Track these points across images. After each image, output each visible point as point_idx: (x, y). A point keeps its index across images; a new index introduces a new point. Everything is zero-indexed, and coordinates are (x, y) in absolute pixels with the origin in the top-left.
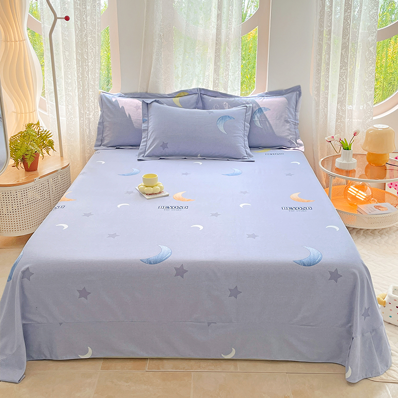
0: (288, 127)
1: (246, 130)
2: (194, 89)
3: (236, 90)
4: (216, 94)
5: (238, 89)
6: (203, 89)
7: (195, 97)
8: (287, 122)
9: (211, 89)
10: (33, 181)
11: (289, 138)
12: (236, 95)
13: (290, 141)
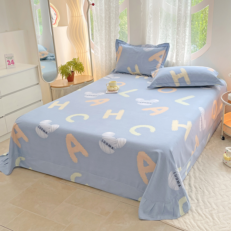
10: (69, 86)
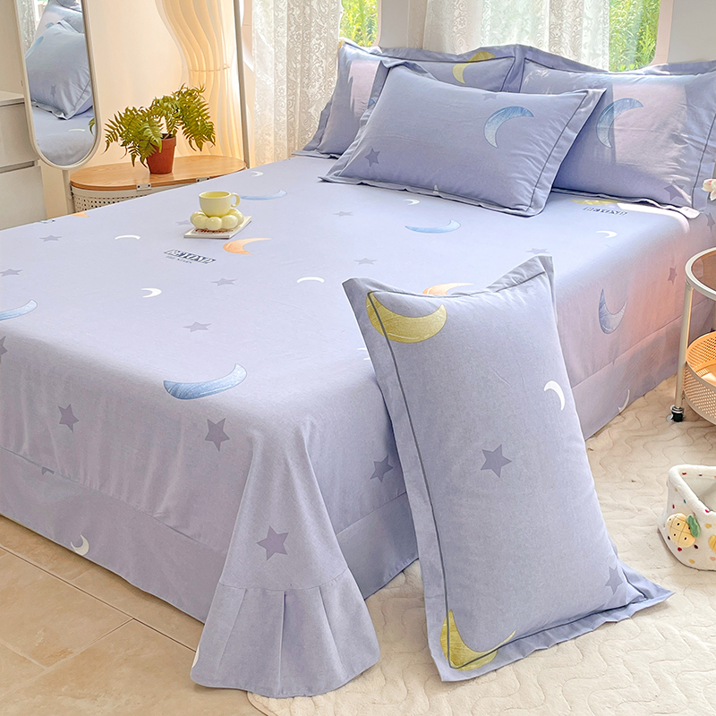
0: (674, 153)
1: (560, 147)
2: (508, 47)
3: (598, 55)
4: (554, 62)
5: (604, 54)
6: (531, 49)
7: (505, 63)
8: (678, 140)
9: (545, 49)
10: (135, 188)
11: (670, 180)
12: (599, 67)
13: (670, 189)
